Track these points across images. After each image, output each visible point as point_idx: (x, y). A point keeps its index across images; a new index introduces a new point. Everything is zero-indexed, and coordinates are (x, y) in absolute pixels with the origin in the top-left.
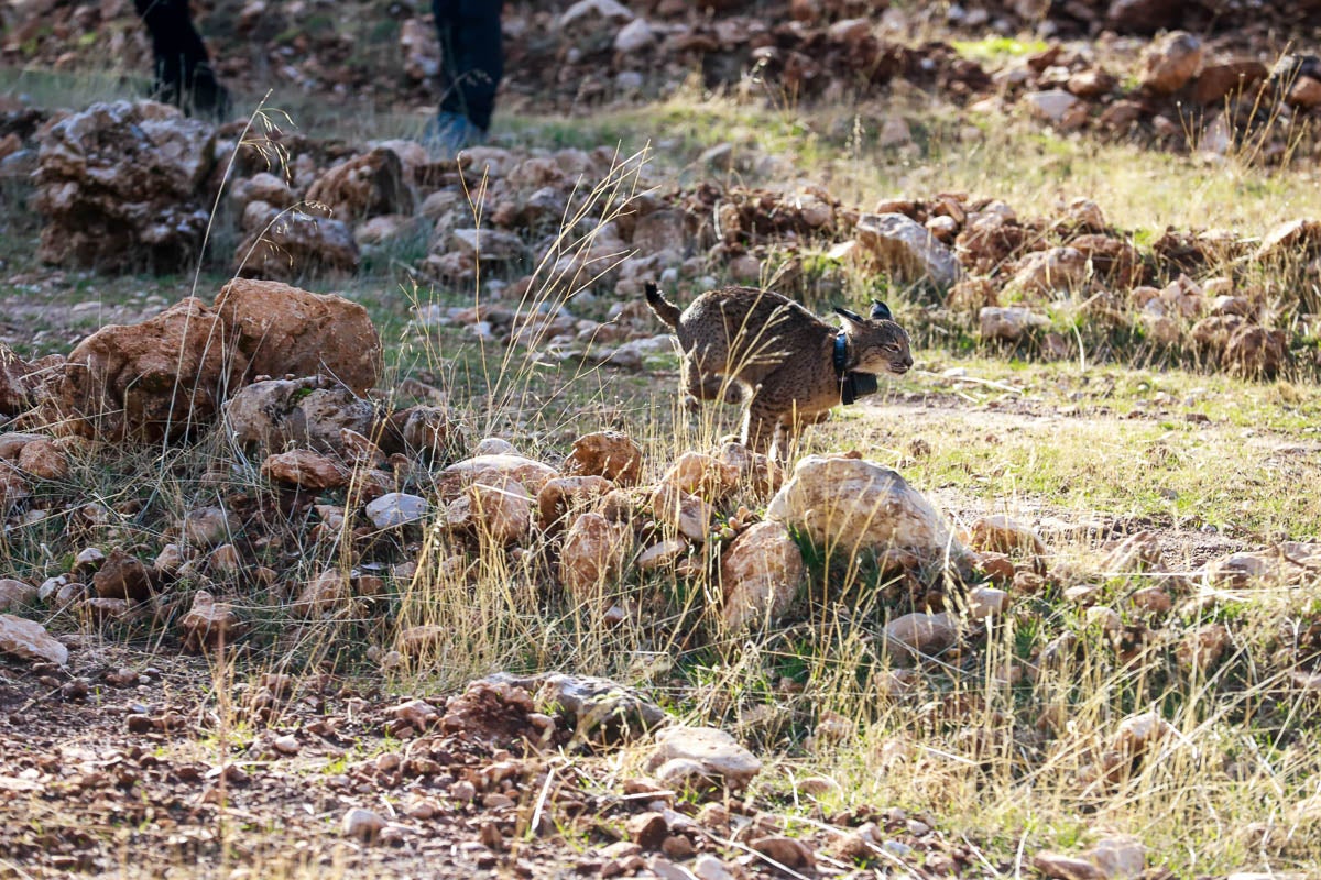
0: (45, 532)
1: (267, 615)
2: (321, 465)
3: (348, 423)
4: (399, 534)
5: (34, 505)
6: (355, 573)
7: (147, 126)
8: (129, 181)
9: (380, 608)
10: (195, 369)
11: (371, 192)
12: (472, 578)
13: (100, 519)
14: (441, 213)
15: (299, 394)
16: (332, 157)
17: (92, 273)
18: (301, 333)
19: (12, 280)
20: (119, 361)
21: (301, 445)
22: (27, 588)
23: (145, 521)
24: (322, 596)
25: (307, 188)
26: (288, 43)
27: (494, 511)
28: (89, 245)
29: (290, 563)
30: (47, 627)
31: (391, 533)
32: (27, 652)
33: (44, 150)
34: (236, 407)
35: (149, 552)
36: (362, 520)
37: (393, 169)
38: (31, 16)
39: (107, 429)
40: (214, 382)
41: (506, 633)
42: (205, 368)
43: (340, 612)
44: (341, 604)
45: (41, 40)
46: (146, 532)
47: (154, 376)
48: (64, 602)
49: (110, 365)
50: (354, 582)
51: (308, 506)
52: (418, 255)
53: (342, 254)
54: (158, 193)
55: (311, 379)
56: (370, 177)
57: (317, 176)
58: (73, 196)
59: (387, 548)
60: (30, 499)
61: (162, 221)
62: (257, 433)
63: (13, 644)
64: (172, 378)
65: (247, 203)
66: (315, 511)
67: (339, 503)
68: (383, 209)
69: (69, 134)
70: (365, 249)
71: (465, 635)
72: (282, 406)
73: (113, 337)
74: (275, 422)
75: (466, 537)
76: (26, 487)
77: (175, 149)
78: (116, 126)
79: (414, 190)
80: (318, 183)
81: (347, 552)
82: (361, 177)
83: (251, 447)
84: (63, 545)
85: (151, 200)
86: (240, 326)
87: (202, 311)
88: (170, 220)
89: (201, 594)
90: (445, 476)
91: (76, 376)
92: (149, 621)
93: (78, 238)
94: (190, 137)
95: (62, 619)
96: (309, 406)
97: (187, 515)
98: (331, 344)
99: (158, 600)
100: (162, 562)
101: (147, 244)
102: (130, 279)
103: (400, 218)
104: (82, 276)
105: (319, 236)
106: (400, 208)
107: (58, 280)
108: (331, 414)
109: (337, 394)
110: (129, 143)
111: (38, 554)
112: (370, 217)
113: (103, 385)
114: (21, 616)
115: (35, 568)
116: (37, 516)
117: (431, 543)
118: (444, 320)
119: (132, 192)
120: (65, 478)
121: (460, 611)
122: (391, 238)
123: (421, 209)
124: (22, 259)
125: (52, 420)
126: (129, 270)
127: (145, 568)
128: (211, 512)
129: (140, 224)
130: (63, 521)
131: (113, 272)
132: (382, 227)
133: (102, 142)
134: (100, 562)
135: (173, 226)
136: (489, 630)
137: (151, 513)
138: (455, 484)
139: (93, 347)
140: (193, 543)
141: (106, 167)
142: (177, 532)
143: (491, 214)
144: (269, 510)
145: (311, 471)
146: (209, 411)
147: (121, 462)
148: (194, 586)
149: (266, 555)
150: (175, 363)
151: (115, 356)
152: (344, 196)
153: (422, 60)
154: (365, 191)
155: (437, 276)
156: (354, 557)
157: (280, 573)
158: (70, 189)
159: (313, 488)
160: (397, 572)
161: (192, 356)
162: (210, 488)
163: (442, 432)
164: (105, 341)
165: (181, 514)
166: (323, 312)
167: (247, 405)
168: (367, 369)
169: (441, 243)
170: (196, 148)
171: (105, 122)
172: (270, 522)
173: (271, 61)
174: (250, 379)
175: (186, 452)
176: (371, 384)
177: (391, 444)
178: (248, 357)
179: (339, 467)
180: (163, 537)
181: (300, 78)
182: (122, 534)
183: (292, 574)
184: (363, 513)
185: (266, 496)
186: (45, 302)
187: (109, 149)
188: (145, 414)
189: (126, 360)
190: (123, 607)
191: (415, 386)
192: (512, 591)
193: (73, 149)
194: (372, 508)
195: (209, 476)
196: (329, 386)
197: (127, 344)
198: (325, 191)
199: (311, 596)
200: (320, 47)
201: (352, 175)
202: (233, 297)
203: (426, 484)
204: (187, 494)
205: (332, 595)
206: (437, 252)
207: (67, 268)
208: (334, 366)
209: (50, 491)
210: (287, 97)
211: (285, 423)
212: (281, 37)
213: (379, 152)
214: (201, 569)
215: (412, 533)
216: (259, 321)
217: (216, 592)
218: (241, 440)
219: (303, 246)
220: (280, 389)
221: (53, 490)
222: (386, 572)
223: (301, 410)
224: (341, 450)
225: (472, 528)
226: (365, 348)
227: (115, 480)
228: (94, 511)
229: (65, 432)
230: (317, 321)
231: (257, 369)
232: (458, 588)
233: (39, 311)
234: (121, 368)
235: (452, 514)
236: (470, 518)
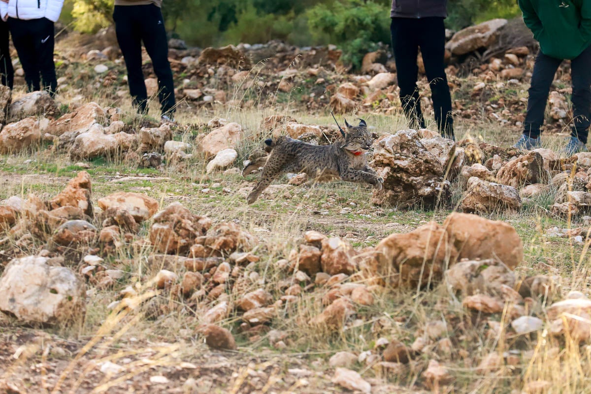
0: (362, 330)
1: (464, 373)
2: (491, 302)
3: (505, 282)
4: (528, 336)
5: (357, 317)
6: (506, 354)
7: (423, 141)
8: (414, 166)
9: (517, 371)
10: (433, 255)
11: (528, 172)
12: (562, 359)
13: (387, 325)
14: (561, 183)
15: (481, 268)
16: (510, 156)
17: (395, 209)
18: (483, 239)
19: (359, 212)
20: (398, 251)
21: (482, 292)
22: (353, 356)
23: (408, 326)
24: (490, 364)
25: (497, 170)
26: (495, 102)
27: (574, 327)
28: (395, 196)
29: (475, 348)
30: (362, 375)
31: (524, 336)
32: (351, 386)
33: (375, 152)
34: (452, 273)
35: (409, 341)
36: (510, 329)
37: (539, 162)
38: (377, 89)
39: (391, 283)
40: (442, 262)
41: (578, 386)
42: (438, 255)
43: (498, 373)
44: (499, 369)
45: (381, 101)
46: (408, 331)
47: (414, 258)
48: (370, 363)
49: (394, 252)
50: (505, 359)
51: (484, 322)
52: (549, 203)
53: (513, 202)
54: (427, 172)
55: (487, 261)
56: (527, 166)
57: (502, 165)
58: (388, 173)
59: (522, 343)
60: (356, 315)
61: (429, 185)
62: (461, 286)
63: (345, 383)
64: (422, 259)
65: (469, 177)
66: (488, 324)
67: (499, 320)
68: (534, 181)
69: (387, 145)
70: (524, 200)
71: (558, 387)
72: (474, 273)
73: (395, 239)
74: (470, 281)
75: (560, 339)
76: (354, 308)
77: (436, 151)
78: (409, 140)
79: (549, 172)
80: (502, 168)
81: (502, 344)
82: (523, 165)
83: (458, 292)
84: (370, 337)
85: (424, 175)
86: (455, 235)
87: (437, 228)
88: (432, 185)
89: (433, 362)
90: (551, 310)
91: (378, 257)
92: (408, 374)
93: (390, 193)
94: (443, 146)
95: (369, 371)
96: (486, 274)
97: (427, 324)
98: (498, 245)
99: (413, 364)
100: (415, 346)
101: (421, 196)
102: (413, 212)
103: (541, 185)
104: (391, 210)
105: (502, 193)
106: (542, 181)
107: (379, 212)
108: (497, 278)
109: (500, 268)
110: (414, 149)
111: (359, 340)
112: (527, 185)
113: (390, 262)
114: (350, 369)
115: (357, 347)
116: (359, 323)
117: (542, 341)
118: (560, 235)
119: (415, 171)
120: (372, 305)
121: (556, 375)
122: (537, 195)
123: (552, 181)
124: (364, 202)
125: (366, 277)
126: (412, 208)
127: (407, 349)
128: (439, 323)
129: (418, 186)
130: (370, 325)
131: (405, 209)
132: (532, 189)
133: (402, 148)
134: (386, 345)
135: (433, 188)
136: (571, 385)
137: (411, 323)
138: (555, 313)
139: (387, 244)
140: (430, 337)
141: (403, 160)
142: (423, 332)
143: (586, 184)
144: (466, 323)
145: (486, 305)
146: (439, 275)
147: (398, 298)
148: (430, 358)
149: (463, 344)
150: (424, 252)
151: (396, 248)
152: (515, 174)
153: (559, 110)
154: (525, 172)
155: (558, 213)
156: (505, 347)
157: (471, 353)
158: (387, 169)
159: (487, 313)
160: (526, 355)
161: (432, 249)
162: (439, 312)
163: (550, 288)
164: (392, 241)
165: (424, 324)
166: (494, 229)
167: (456, 273)
168: (515, 257)
169: (561, 197)
170: (446, 151)
171: (404, 138)
172: (466, 328)
173: (486, 110)
174: (459, 260)
175: (427, 294)
176: (516, 264)
177: (525, 293)
178: (458, 250)
179: (500, 303)
180: (416, 334)
181: (500, 119)
182: (397, 332)
183: (476, 354)
184: (510, 326)
185: (465, 316)
186: (372, 222)
187: (405, 151)
188: (410, 276)
189: (401, 250)
190: (397, 367)
191: (543, 266)
192: (582, 366)
193: (389, 152)
194: (515, 323)
195: (438, 306)
196: (496, 264)
197: (402, 243)
198: (506, 172)
199: (484, 365)
200: (510, 104)
201: (519, 164)
202: (452, 221)
203: (541, 313)
204: (428, 314)
205: (494, 364)
206: (559, 202)
207: (384, 207)
208: (499, 255)
209: (365, 311)
210: (493, 127)
211: (475, 281)
212: (492, 99)
213: (532, 154)
214: (433, 350)
215: (533, 336)
216: (464, 233)
217: (439, 361)
218: (453, 289)
219: (494, 198)
220: (473, 266)
221: (366, 311)
222: (520, 355)
223: (482, 276)
224: (501, 295)
225: (563, 335)
226: (514, 247)
227: (395, 306)
228: (384, 321)
229: (373, 283)
230: (492, 233)
231: (463, 255)
232: (556, 364)
233: (369, 227)
234: (399, 254)
235: (554, 327)
236: (562, 330)
